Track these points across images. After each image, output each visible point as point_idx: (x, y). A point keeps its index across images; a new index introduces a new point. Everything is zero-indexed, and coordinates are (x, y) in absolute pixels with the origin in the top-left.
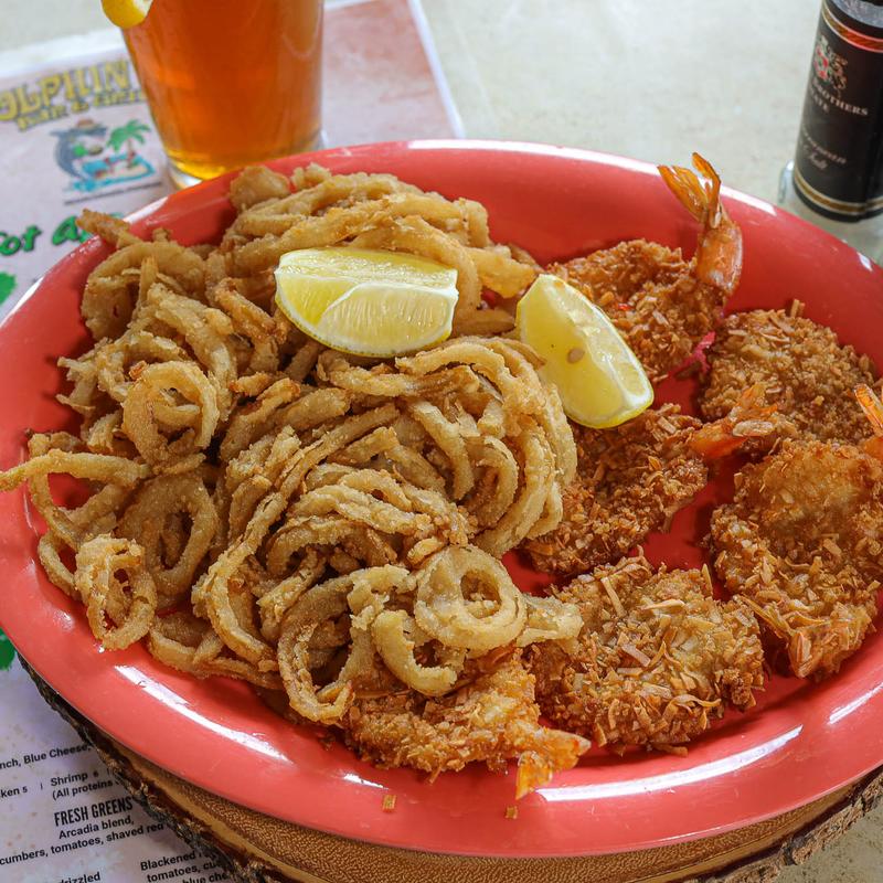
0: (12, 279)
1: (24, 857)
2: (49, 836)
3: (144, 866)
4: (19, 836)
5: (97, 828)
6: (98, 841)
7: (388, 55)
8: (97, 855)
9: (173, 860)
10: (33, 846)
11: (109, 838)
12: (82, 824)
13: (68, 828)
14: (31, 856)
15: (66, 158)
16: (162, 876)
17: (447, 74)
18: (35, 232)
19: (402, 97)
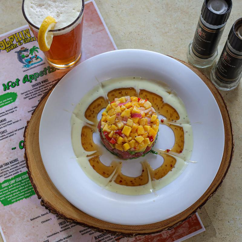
0: (16, 93)
1: (55, 234)
2: (59, 228)
3: (80, 232)
4: (52, 230)
5: (68, 225)
6: (69, 228)
7: (91, 20)
8: (70, 231)
9: (86, 230)
10: (56, 231)
11: (72, 227)
12: (65, 225)
13: (62, 226)
14: (56, 233)
15: (20, 59)
16: (84, 233)
17: (107, 24)
18: (18, 80)
19: (97, 32)
